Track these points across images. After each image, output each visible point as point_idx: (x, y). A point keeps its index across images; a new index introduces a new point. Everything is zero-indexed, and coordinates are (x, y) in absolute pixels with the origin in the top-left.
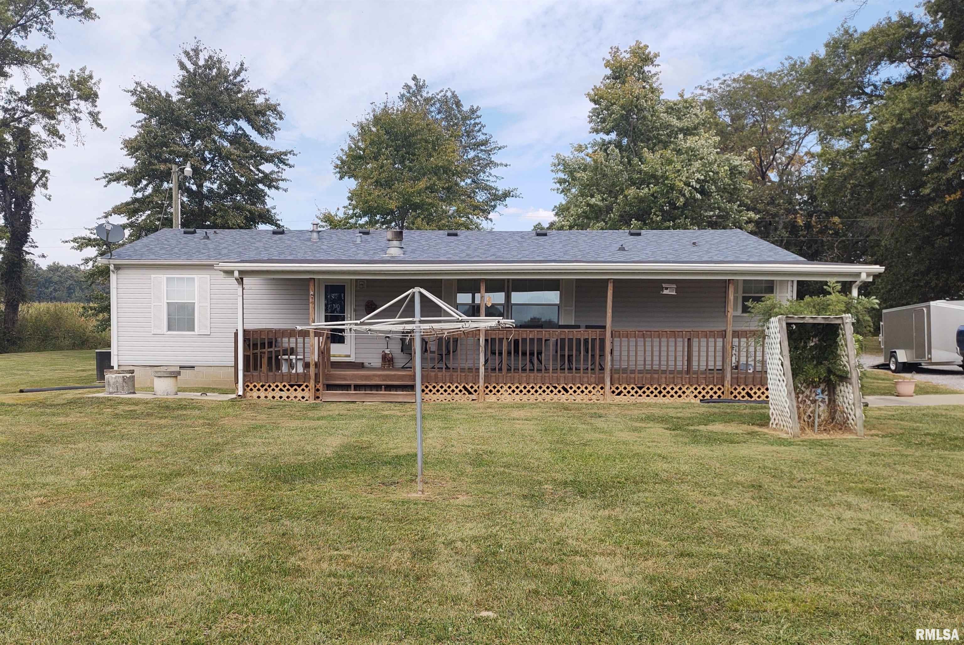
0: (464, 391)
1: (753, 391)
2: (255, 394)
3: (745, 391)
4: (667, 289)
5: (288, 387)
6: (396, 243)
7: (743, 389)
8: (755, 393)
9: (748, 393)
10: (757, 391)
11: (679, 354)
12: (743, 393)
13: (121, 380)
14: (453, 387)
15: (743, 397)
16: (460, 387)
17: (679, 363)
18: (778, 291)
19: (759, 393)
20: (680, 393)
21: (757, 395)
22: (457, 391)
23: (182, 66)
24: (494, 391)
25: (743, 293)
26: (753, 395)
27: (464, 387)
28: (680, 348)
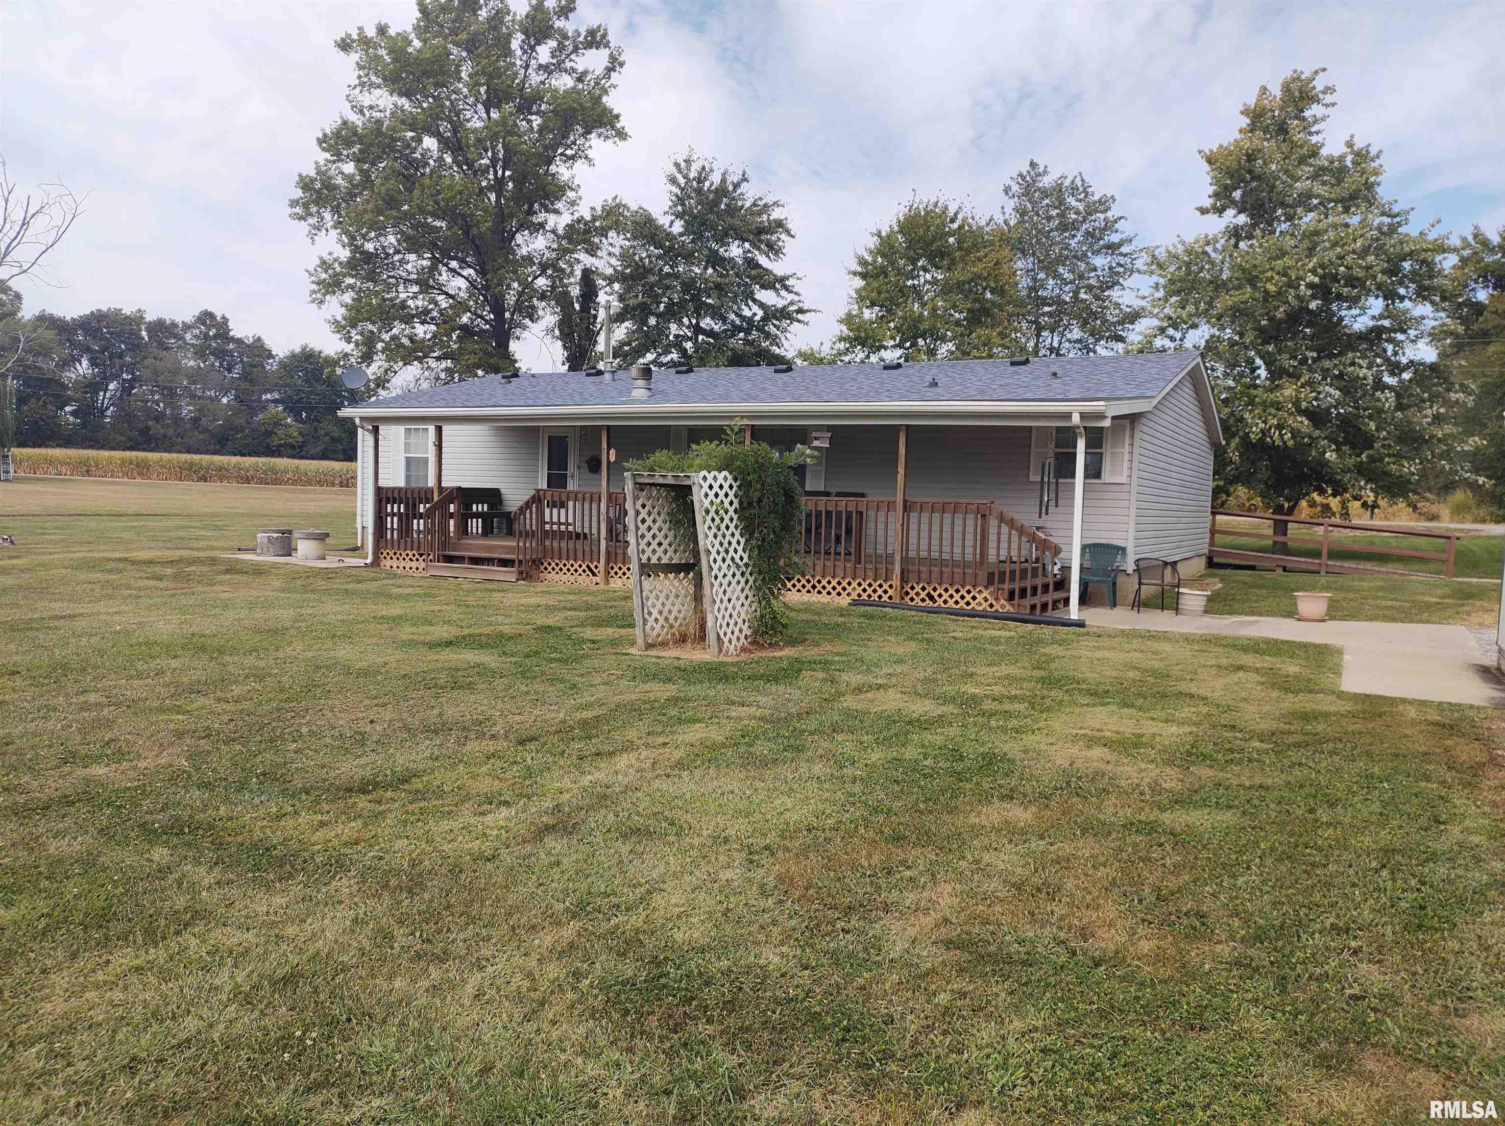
0: (588, 572)
1: (938, 593)
2: (388, 563)
3: (926, 592)
4: (816, 439)
5: (417, 556)
6: (641, 383)
7: (923, 589)
8: (940, 596)
9: (929, 596)
10: (943, 593)
11: (969, 537)
12: (923, 595)
13: (266, 540)
14: (576, 566)
15: (923, 600)
16: (584, 567)
17: (969, 550)
18: (1109, 444)
19: (945, 596)
20: (839, 588)
21: (943, 599)
22: (580, 571)
23: (673, 181)
24: (620, 573)
25: (1056, 447)
26: (937, 598)
27: (588, 566)
28: (970, 529)
